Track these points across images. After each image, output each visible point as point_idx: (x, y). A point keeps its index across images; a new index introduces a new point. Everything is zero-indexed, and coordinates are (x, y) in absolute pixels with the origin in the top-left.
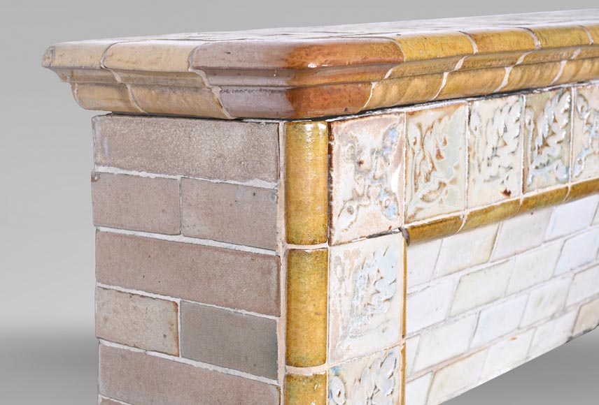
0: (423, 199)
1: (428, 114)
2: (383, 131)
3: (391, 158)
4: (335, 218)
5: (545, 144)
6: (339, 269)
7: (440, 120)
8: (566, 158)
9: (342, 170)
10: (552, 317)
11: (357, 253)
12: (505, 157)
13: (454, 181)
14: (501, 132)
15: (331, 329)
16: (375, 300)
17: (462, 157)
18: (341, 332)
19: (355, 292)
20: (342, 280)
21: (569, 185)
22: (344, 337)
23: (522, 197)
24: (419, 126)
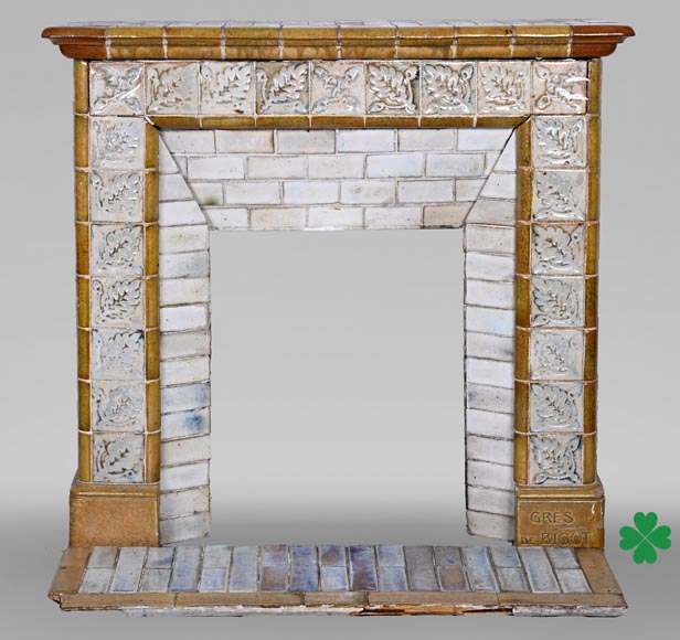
0: (162, 104)
1: (163, 65)
2: (126, 69)
3: (133, 82)
4: (92, 104)
5: (281, 90)
6: (96, 127)
7: (175, 68)
8: (305, 100)
9: (95, 83)
10: (385, 205)
11: (109, 122)
12: (236, 93)
13: (189, 99)
14: (232, 79)
15: (91, 153)
16: (123, 146)
17: (195, 89)
18: (98, 155)
19: (108, 140)
20: (99, 132)
21: (310, 117)
22: (102, 158)
23: (256, 116)
24: (156, 70)
